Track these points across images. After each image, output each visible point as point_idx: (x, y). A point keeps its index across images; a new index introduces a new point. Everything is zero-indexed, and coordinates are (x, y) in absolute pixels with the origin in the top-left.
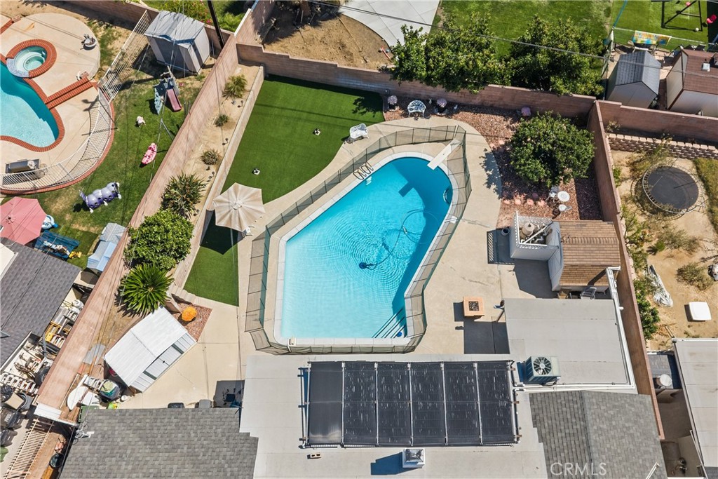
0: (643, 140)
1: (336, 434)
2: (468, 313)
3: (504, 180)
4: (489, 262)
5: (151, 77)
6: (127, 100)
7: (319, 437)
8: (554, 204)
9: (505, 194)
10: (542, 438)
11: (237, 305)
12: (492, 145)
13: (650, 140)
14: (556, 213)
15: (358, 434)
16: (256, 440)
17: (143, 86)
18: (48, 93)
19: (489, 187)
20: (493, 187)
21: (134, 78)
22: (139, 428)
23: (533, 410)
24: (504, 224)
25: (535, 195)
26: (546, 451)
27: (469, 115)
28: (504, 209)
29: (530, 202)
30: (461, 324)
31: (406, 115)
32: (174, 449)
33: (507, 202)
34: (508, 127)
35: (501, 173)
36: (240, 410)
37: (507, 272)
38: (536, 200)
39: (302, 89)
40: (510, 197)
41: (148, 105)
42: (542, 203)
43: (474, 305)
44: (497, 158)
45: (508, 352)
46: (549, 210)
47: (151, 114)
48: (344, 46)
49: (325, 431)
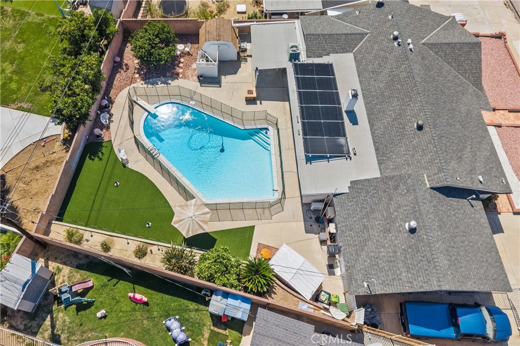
1: (342, 140)
2: (255, 95)
4: (220, 87)
7: (345, 149)
10: (328, 54)
11: (254, 226)
16: (352, 182)
20: (170, 82)
23: (315, 57)
24: (196, 78)
25: (176, 62)
26: (334, 53)
27: (113, 92)
28: (185, 77)
30: (258, 102)
31: (108, 128)
33: (181, 76)
34: (125, 72)
35: (160, 77)
36: (335, 195)
37: (226, 79)
38: (180, 62)
40: (178, 74)
42: (182, 60)
43: (250, 92)
44: (149, 78)
45: (285, 69)
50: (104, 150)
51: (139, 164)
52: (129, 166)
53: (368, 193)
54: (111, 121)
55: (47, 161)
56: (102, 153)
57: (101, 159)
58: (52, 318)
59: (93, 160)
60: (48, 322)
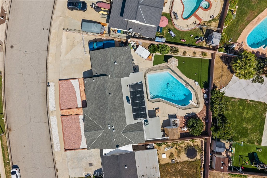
0: (204, 148)
1: (131, 90)
2: (157, 110)
3: (189, 117)
4: (168, 114)
5: (205, 34)
6: (197, 31)
7: (131, 87)
8: (184, 127)
9: (185, 117)
10: (135, 123)
11: (153, 66)
12: (198, 114)
13: (204, 149)
14: (182, 128)
15: (132, 93)
16: (129, 76)
17: (202, 33)
18: (197, 13)
19: (186, 114)
20: (187, 115)
21: (204, 30)
22: (128, 56)
23: (140, 122)
24: (178, 117)
25: (186, 124)
26: (133, 124)
27: (205, 108)
28: (182, 117)
29: (184, 122)
30: (155, 109)
31: (204, 94)
32: (126, 64)
33: (183, 118)
34: (203, 117)
35: (190, 116)
36: (133, 73)
37: (167, 118)
38: (184, 124)
39: (208, 69)
40: (184, 118)
41: (196, 36)
42: (184, 125)
43: (158, 112)
44: (194, 115)
45: (149, 118)
46: (182, 126)
47: (194, 37)
48: (222, 77)
49: (132, 88)
50: (203, 85)
51: (191, 81)
52: (193, 81)
53: (125, 73)
54: (203, 96)
55: (219, 79)
56: (203, 84)
57: (203, 82)
58: (204, 34)
59: (205, 81)
60: (205, 33)
